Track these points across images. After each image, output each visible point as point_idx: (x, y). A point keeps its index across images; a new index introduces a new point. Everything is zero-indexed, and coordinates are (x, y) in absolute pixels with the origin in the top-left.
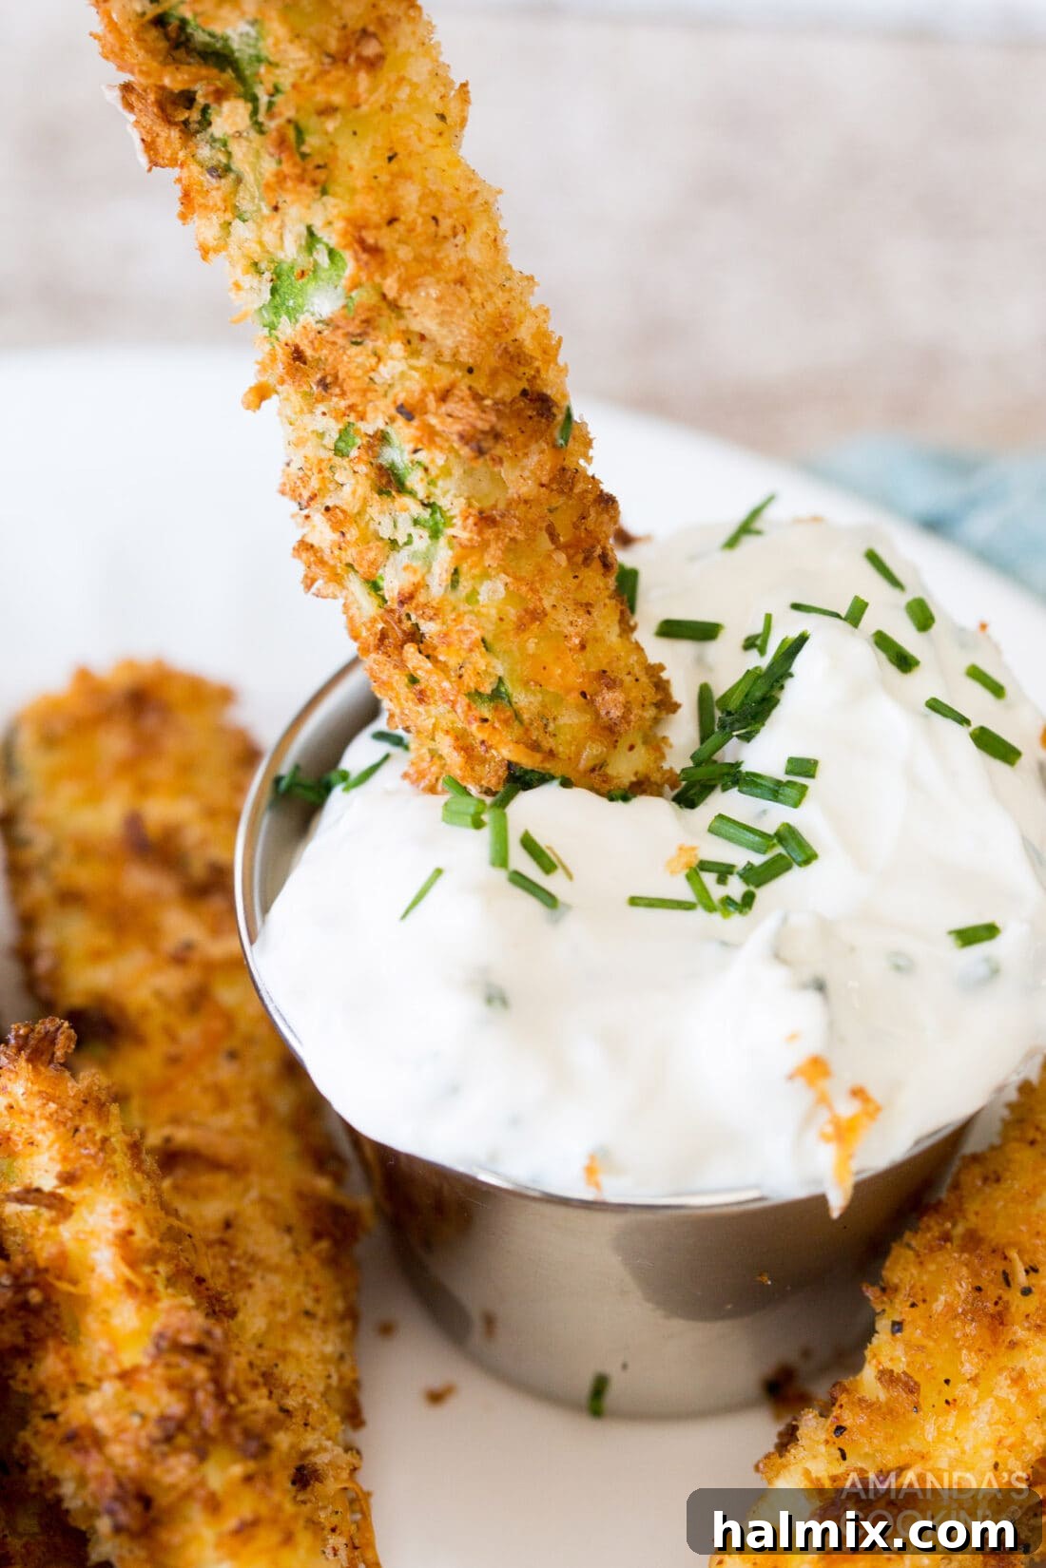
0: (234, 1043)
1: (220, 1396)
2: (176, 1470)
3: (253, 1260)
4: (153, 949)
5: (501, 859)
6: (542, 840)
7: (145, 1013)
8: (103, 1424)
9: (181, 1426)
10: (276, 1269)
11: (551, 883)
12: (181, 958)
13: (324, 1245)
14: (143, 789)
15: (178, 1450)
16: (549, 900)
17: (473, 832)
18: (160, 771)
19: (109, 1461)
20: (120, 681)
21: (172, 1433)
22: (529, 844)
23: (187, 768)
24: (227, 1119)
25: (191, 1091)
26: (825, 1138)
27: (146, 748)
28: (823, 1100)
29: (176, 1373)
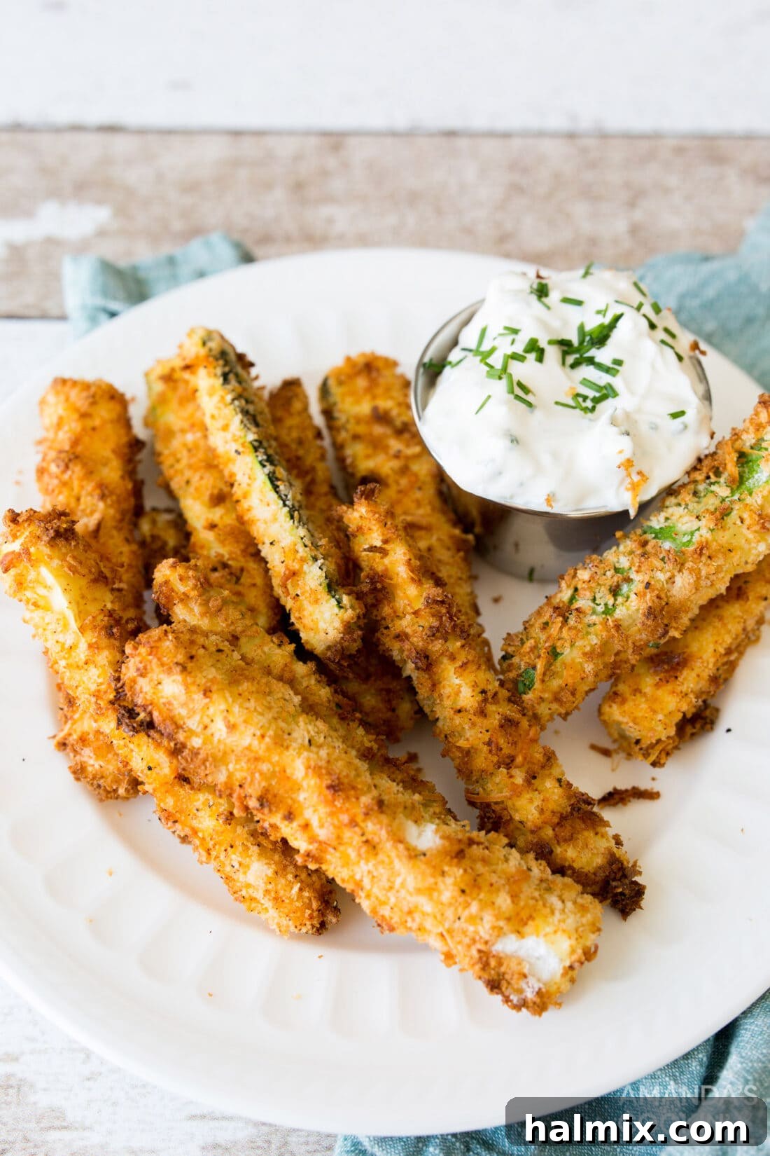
0: (419, 484)
1: (451, 618)
2: (437, 646)
3: (440, 561)
4: (387, 453)
5: (511, 391)
6: (524, 382)
7: (388, 476)
8: (408, 630)
9: (438, 630)
10: (447, 564)
11: (529, 398)
12: (397, 456)
13: (462, 554)
14: (374, 397)
15: (437, 639)
16: (530, 405)
17: (498, 381)
18: (379, 391)
19: (412, 644)
20: (361, 361)
21: (435, 633)
22: (520, 385)
23: (388, 389)
24: (421, 511)
25: (408, 503)
26: (627, 489)
27: (373, 384)
28: (629, 475)
29: (433, 610)
